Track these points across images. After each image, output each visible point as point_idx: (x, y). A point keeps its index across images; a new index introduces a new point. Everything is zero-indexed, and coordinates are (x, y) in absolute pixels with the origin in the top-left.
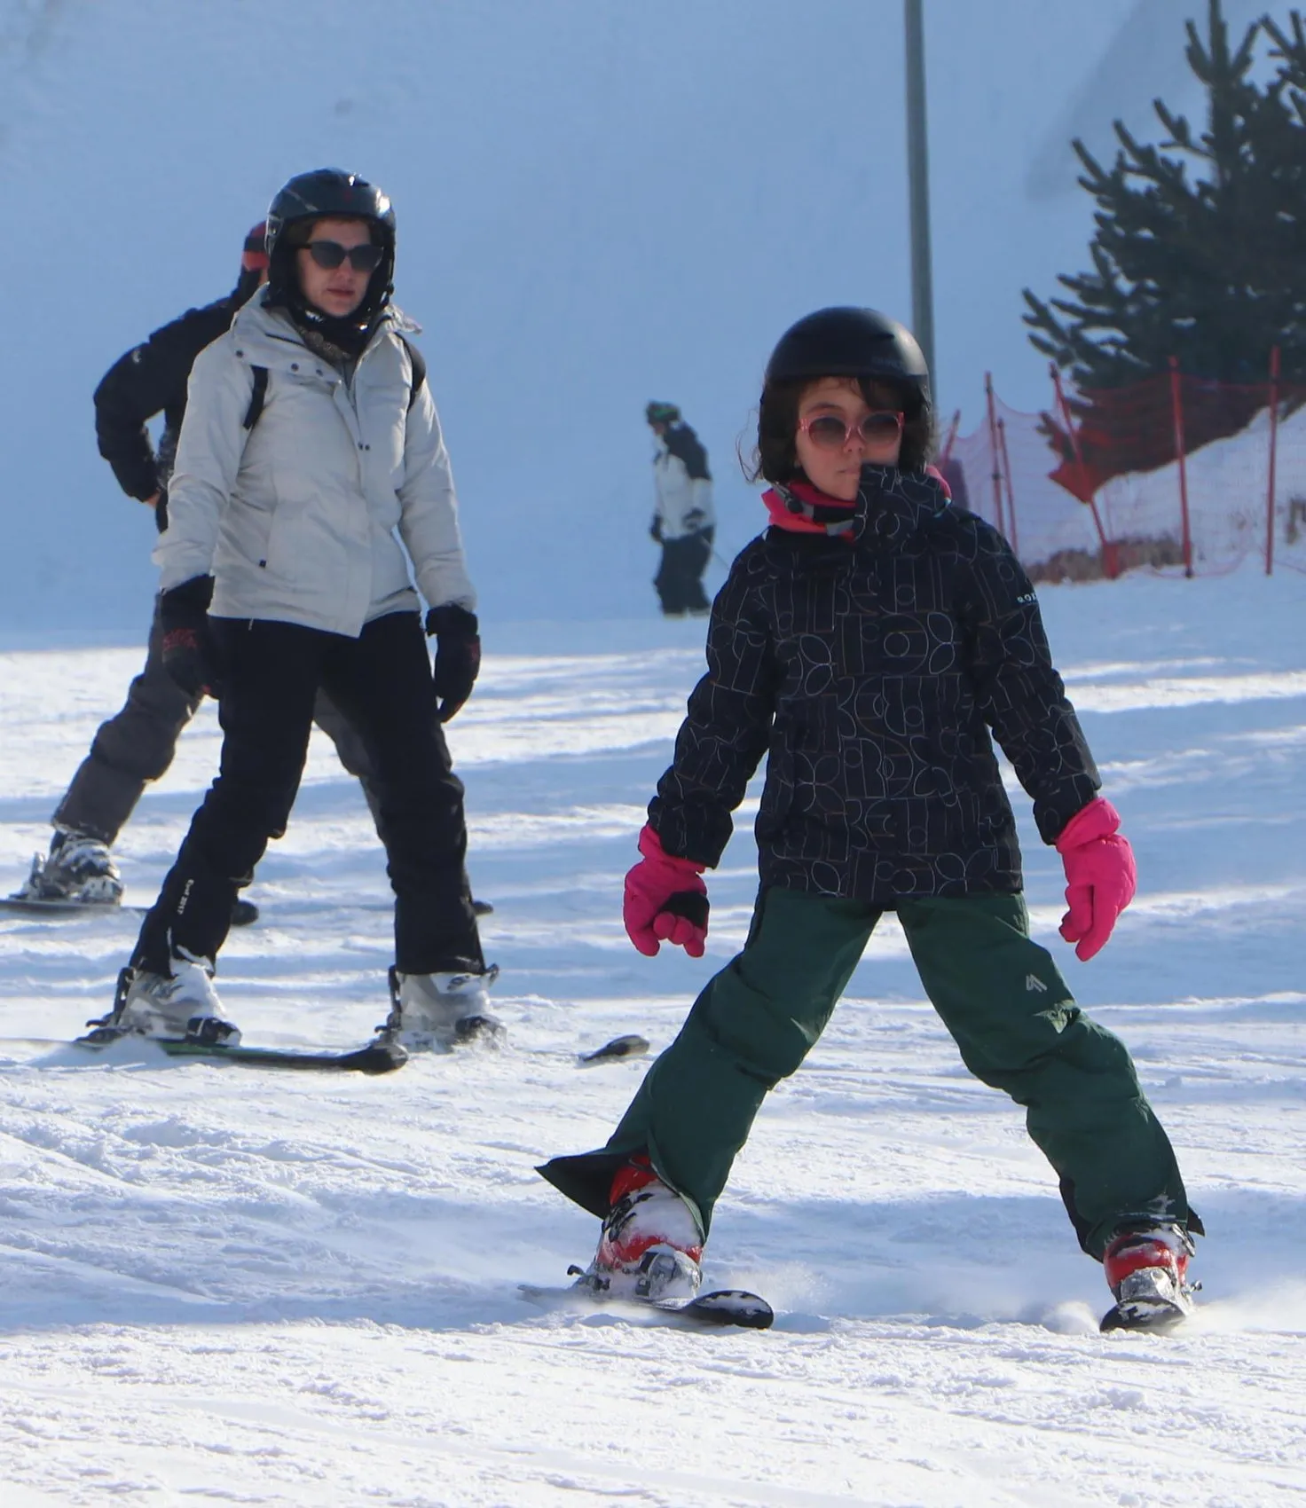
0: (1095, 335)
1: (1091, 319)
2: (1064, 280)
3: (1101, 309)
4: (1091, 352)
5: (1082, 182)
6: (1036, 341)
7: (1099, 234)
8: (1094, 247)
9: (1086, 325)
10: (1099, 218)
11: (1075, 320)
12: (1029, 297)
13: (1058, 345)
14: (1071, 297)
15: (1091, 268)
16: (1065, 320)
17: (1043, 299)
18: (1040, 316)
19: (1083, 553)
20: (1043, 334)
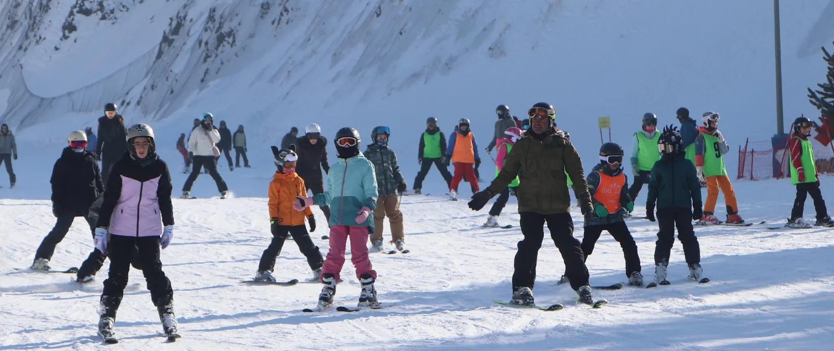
0: (828, 100)
1: (827, 96)
2: (819, 85)
3: (829, 93)
4: (827, 105)
5: (824, 58)
6: (811, 102)
7: (828, 72)
8: (828, 76)
9: (825, 98)
10: (829, 68)
11: (823, 96)
12: (810, 90)
13: (817, 103)
14: (822, 90)
15: (827, 82)
16: (819, 96)
17: (813, 90)
18: (813, 95)
19: (825, 160)
20: (813, 100)
